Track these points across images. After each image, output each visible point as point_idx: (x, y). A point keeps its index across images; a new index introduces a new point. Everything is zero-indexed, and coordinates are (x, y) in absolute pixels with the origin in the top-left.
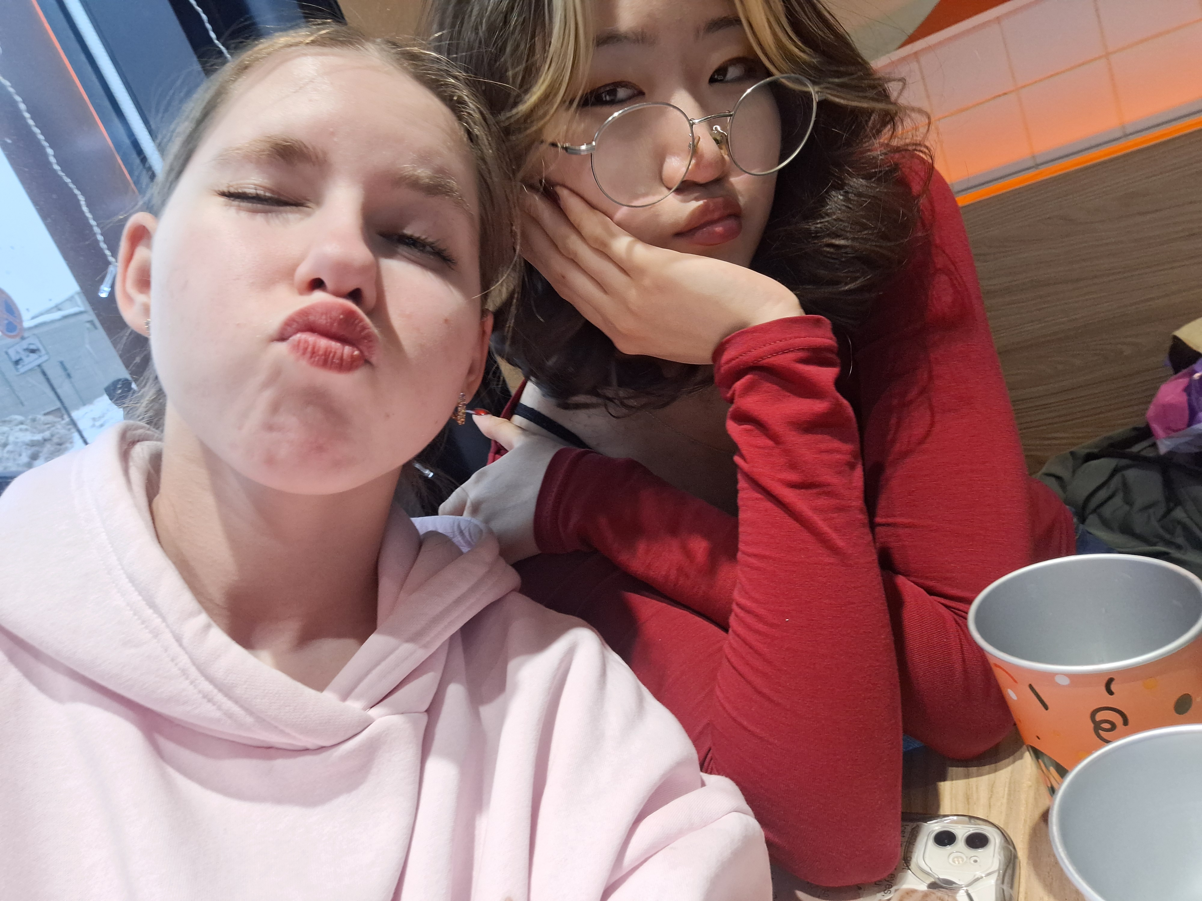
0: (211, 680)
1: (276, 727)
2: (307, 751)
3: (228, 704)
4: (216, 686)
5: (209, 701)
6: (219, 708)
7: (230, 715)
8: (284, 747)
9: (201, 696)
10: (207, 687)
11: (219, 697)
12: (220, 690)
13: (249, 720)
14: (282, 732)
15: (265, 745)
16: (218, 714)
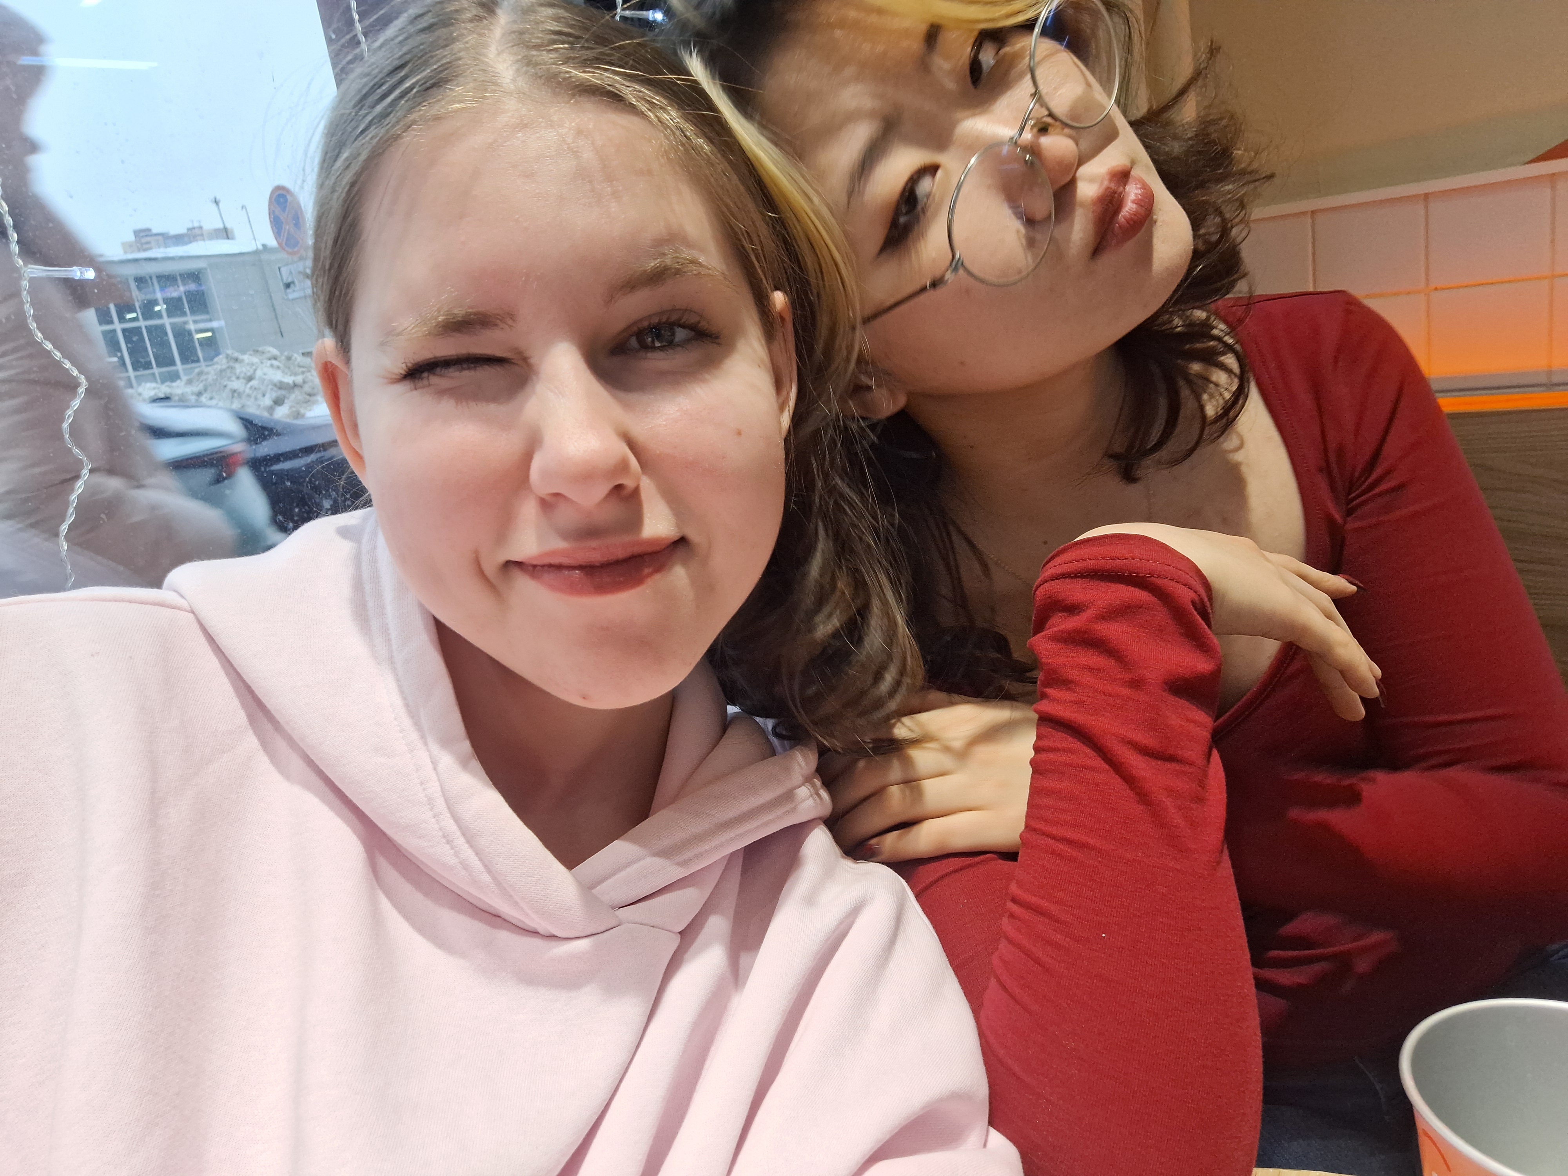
0: (457, 819)
1: (511, 896)
2: (536, 934)
3: (468, 853)
4: (460, 828)
5: (448, 842)
6: (456, 855)
7: (465, 866)
8: (512, 921)
9: (441, 834)
10: (450, 825)
11: (460, 841)
12: (464, 834)
13: (486, 878)
14: (516, 904)
15: (493, 912)
16: (453, 861)
